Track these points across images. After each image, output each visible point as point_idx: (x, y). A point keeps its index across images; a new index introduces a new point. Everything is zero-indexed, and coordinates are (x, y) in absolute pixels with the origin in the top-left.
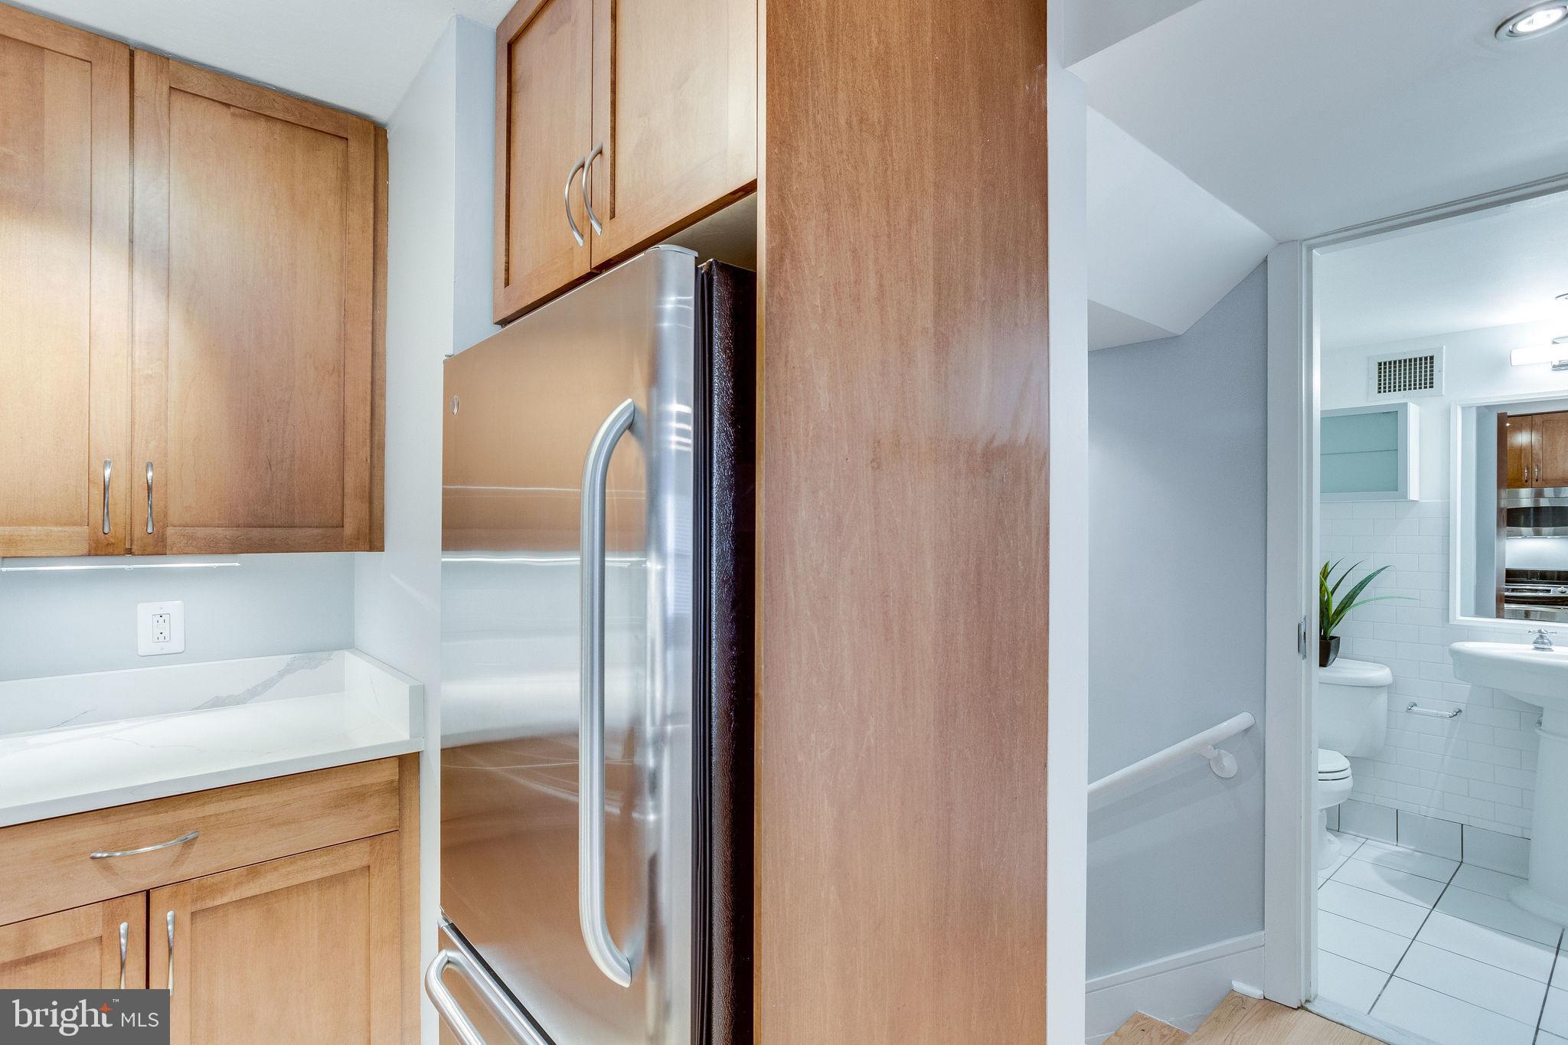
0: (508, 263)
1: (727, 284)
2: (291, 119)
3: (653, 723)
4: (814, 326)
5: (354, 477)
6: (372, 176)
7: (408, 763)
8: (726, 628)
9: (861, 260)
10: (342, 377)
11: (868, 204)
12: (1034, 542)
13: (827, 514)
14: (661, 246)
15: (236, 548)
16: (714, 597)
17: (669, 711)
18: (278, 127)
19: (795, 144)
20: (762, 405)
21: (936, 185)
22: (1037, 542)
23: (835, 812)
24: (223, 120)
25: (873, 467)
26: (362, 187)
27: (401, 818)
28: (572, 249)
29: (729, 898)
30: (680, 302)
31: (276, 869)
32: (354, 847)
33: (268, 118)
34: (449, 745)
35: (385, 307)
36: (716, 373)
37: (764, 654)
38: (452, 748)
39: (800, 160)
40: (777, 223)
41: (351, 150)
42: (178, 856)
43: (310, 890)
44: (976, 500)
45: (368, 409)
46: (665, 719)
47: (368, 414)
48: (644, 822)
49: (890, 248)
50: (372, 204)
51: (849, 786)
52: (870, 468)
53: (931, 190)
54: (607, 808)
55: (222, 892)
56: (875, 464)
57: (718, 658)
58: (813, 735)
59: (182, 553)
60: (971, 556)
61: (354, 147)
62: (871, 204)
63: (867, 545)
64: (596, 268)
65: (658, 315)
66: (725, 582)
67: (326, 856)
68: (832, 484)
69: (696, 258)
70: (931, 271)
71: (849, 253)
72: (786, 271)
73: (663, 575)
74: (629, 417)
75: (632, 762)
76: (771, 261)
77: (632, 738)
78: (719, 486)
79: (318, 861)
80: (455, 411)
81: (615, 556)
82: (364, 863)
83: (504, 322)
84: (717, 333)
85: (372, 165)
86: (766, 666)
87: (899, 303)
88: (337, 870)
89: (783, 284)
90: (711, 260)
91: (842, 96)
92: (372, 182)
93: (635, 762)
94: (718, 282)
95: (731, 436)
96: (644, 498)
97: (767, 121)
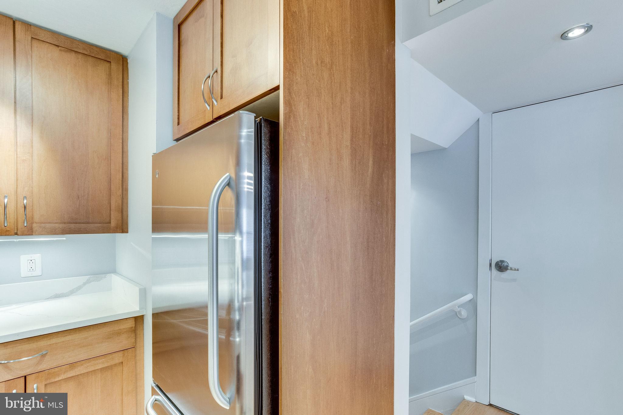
0: (179, 116)
1: (267, 127)
2: (86, 53)
3: (238, 301)
4: (303, 145)
5: (115, 202)
6: (121, 78)
7: (139, 320)
8: (267, 265)
9: (322, 118)
10: (110, 161)
11: (324, 96)
12: (389, 230)
13: (308, 220)
14: (241, 112)
15: (64, 232)
16: (262, 253)
17: (244, 296)
18: (80, 56)
19: (295, 71)
20: (282, 176)
21: (352, 89)
22: (391, 229)
23: (311, 337)
24: (56, 52)
25: (326, 201)
26: (117, 82)
27: (136, 342)
28: (205, 111)
29: (269, 372)
30: (248, 132)
31: (82, 365)
32: (116, 354)
33: (76, 52)
34: (156, 312)
35: (127, 132)
36: (263, 163)
37: (283, 275)
38: (157, 313)
39: (297, 77)
40: (288, 103)
41: (112, 67)
42: (39, 361)
43: (97, 373)
44: (367, 214)
45: (121, 175)
46: (243, 300)
47: (121, 177)
48: (234, 341)
49: (333, 114)
50: (121, 90)
51: (317, 327)
52: (325, 202)
53: (350, 91)
54: (220, 336)
55: (58, 375)
56: (327, 200)
57: (264, 277)
58: (302, 307)
59: (41, 234)
60: (365, 235)
61: (114, 66)
62: (326, 96)
63: (324, 232)
64: (215, 119)
65: (240, 137)
66: (267, 247)
67: (104, 358)
68: (310, 208)
69: (255, 116)
70: (349, 123)
71: (317, 115)
72: (291, 122)
73: (242, 242)
74: (228, 180)
75: (230, 317)
76: (285, 118)
77: (230, 307)
78: (265, 208)
79: (100, 361)
80: (157, 176)
81: (222, 234)
82: (120, 361)
83: (177, 140)
84: (264, 147)
85: (122, 73)
86: (283, 281)
87: (337, 135)
88: (109, 364)
89: (290, 127)
90: (261, 117)
91: (314, 52)
92: (121, 80)
93: (231, 318)
94: (264, 126)
95: (269, 188)
96: (234, 211)
97: (284, 62)
